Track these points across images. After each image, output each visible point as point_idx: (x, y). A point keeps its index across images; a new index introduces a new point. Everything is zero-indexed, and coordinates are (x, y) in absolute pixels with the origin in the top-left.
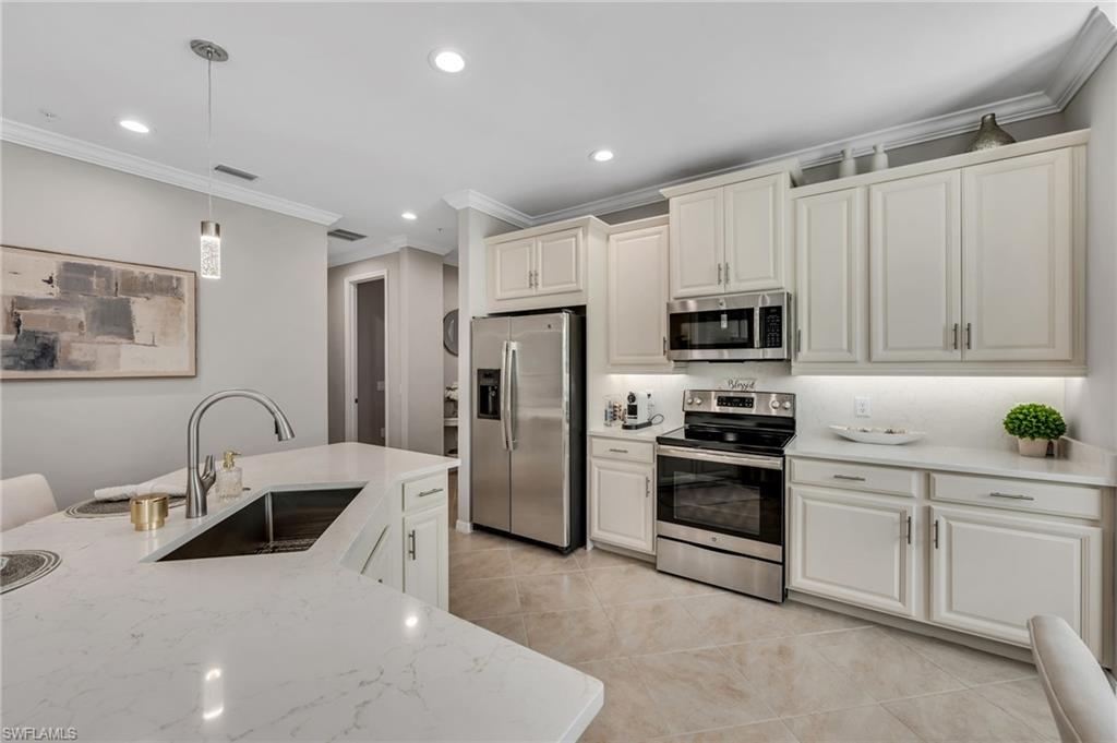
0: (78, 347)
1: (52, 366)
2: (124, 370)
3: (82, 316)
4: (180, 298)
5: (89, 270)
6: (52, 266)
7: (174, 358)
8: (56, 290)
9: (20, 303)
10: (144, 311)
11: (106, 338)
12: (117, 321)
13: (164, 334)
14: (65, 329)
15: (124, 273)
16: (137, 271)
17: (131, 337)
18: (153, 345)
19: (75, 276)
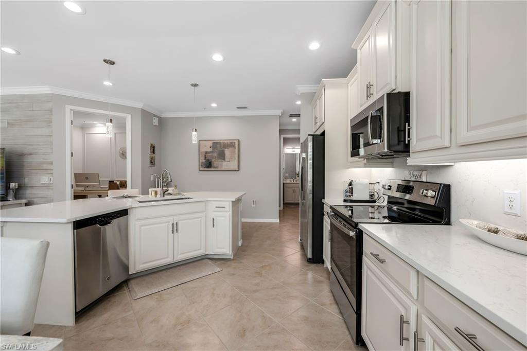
0: (216, 163)
1: (211, 167)
2: (223, 168)
3: (216, 155)
4: (235, 148)
5: (217, 143)
6: (210, 144)
7: (233, 165)
8: (211, 149)
9: (206, 153)
10: (227, 152)
11: (220, 160)
12: (222, 156)
13: (231, 158)
14: (213, 158)
15: (224, 143)
16: (226, 141)
17: (225, 160)
18: (229, 161)
19: (215, 145)
